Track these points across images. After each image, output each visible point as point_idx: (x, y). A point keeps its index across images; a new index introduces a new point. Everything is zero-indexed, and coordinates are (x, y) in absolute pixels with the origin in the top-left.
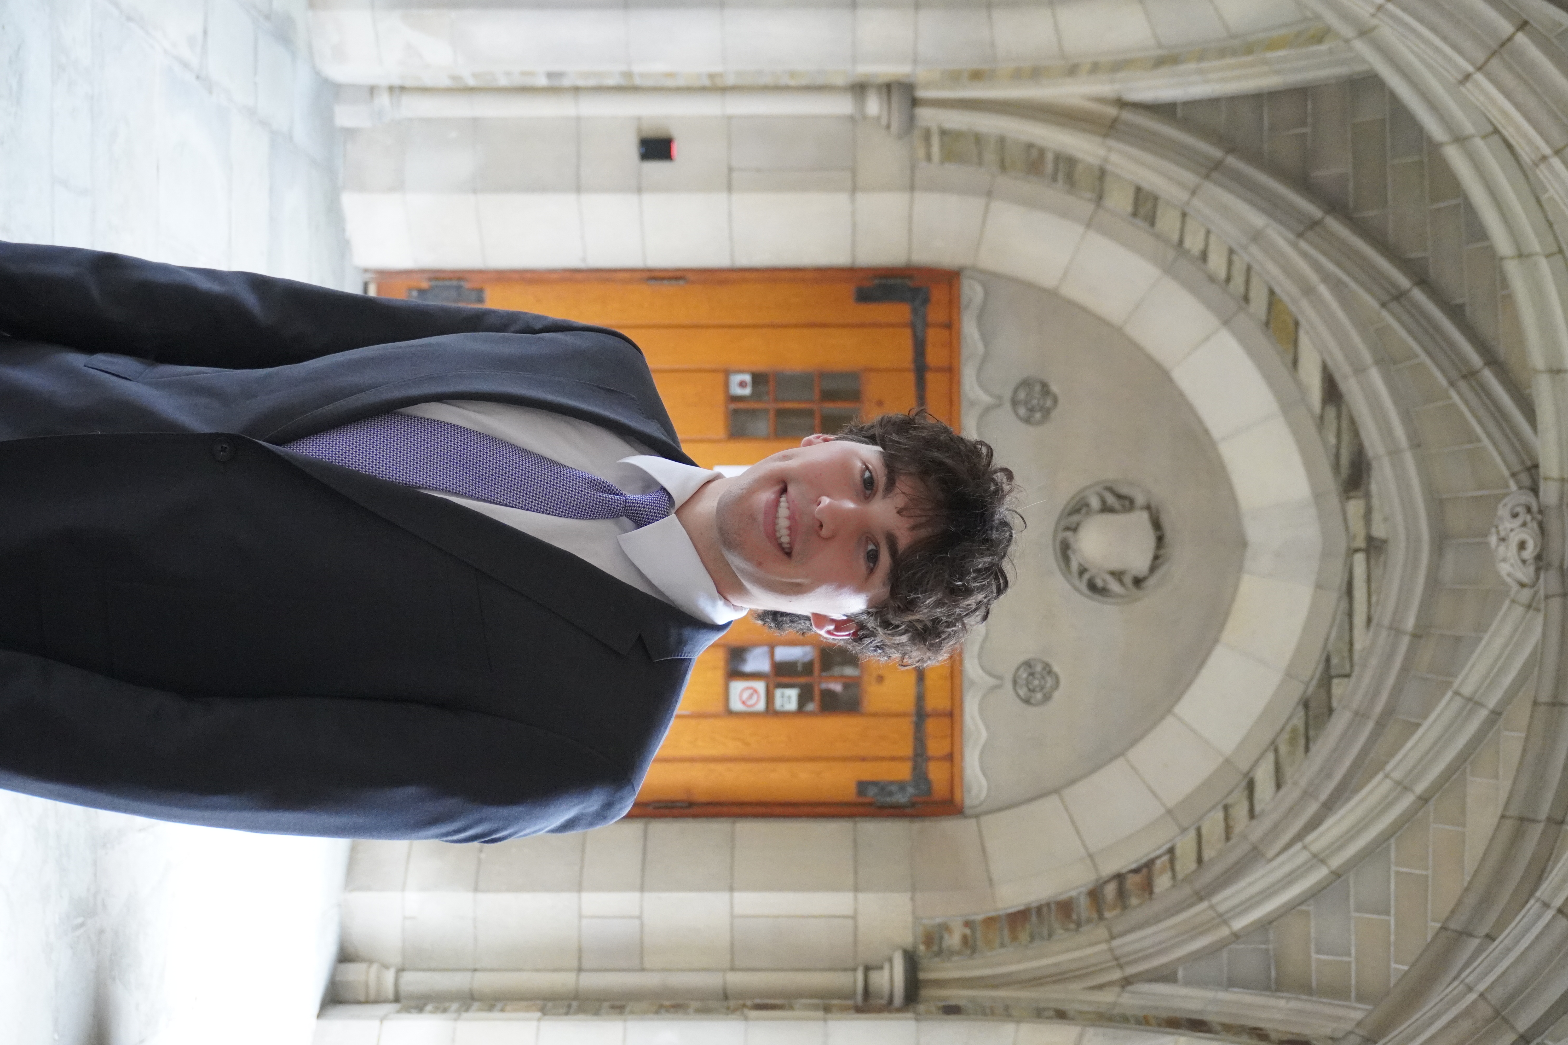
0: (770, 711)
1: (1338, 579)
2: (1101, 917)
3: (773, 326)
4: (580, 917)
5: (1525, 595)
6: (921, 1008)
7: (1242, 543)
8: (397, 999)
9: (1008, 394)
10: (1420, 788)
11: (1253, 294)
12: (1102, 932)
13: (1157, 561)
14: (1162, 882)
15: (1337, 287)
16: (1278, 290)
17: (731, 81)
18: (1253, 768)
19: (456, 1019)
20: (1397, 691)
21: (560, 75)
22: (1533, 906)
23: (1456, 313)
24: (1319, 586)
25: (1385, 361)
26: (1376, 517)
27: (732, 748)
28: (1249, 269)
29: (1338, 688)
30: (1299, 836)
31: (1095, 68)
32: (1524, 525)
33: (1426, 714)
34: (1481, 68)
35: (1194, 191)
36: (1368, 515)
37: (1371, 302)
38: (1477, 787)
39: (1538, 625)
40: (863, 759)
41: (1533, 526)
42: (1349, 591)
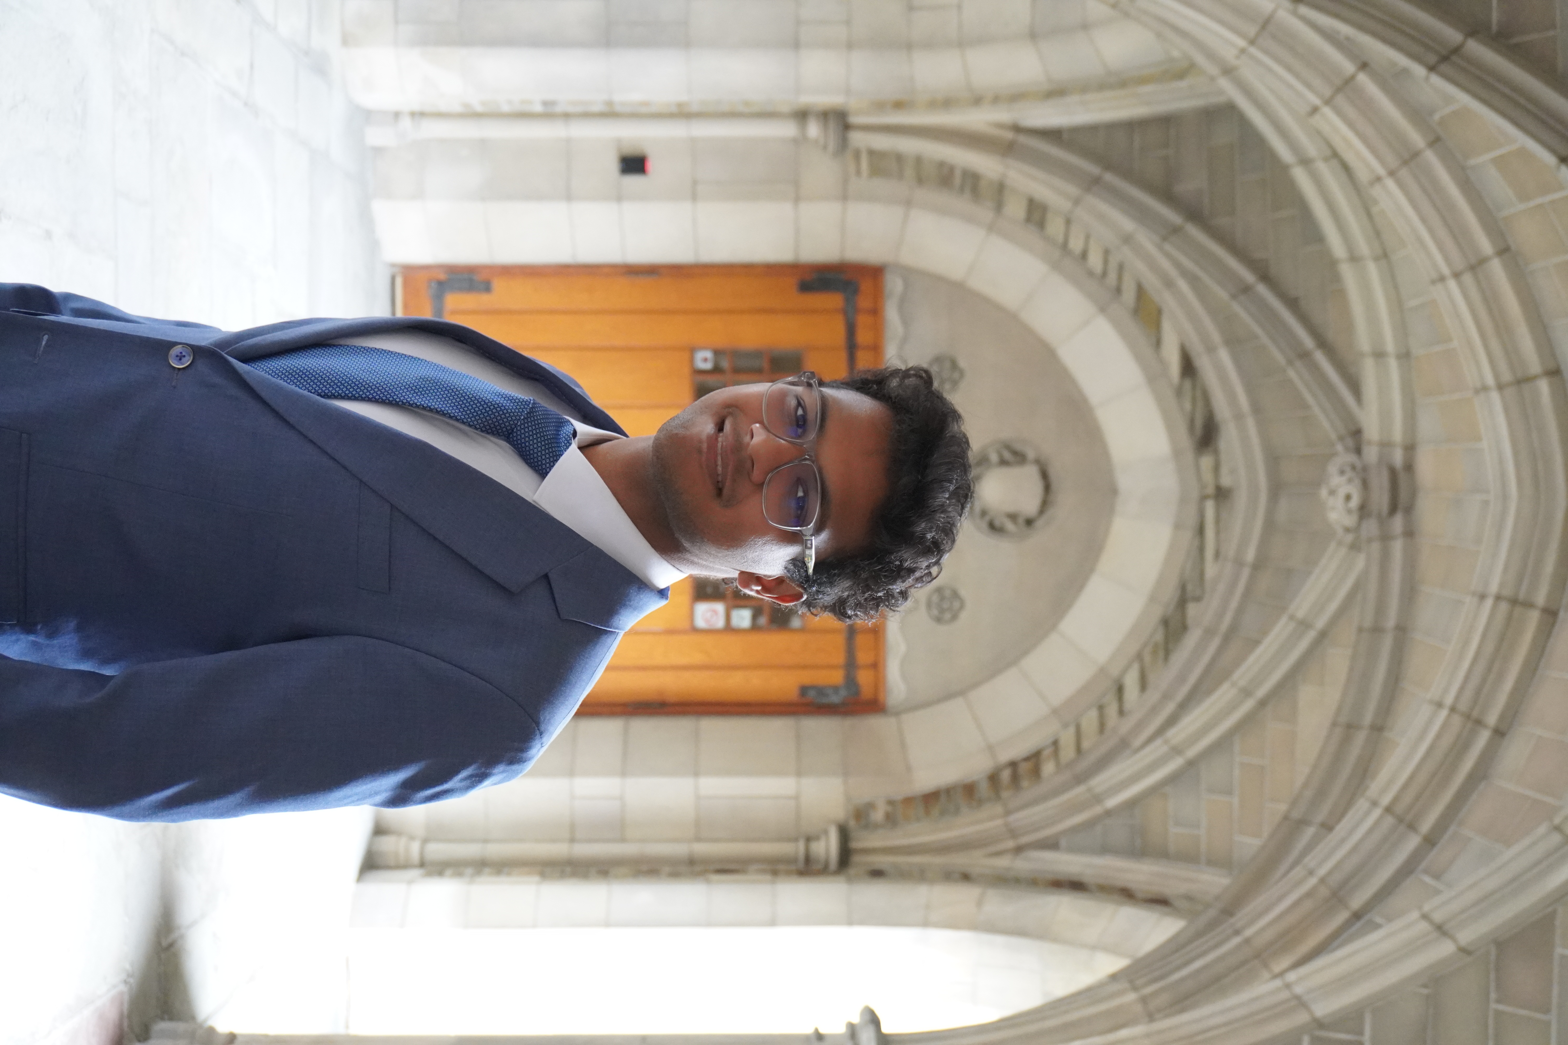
0: (729, 628)
1: (1191, 520)
2: (998, 797)
3: (730, 312)
4: (573, 797)
5: (1349, 538)
6: (852, 871)
7: (1113, 491)
8: (422, 864)
10: (1261, 692)
11: (1124, 287)
12: (998, 809)
13: (1045, 505)
14: (1048, 768)
15: (1193, 281)
16: (1145, 285)
17: (695, 108)
18: (1122, 675)
19: (471, 883)
20: (1240, 611)
21: (553, 103)
22: (1362, 804)
23: (1293, 304)
24: (1178, 526)
25: (1233, 342)
26: (1224, 470)
27: (697, 658)
28: (1121, 268)
29: (1192, 609)
30: (1161, 731)
31: (996, 100)
32: (1350, 481)
33: (1264, 633)
34: (1328, 102)
35: (1077, 202)
36: (1217, 468)
37: (1222, 294)
38: (1307, 693)
39: (1360, 562)
40: (805, 667)
41: (1357, 482)
42: (1201, 530)
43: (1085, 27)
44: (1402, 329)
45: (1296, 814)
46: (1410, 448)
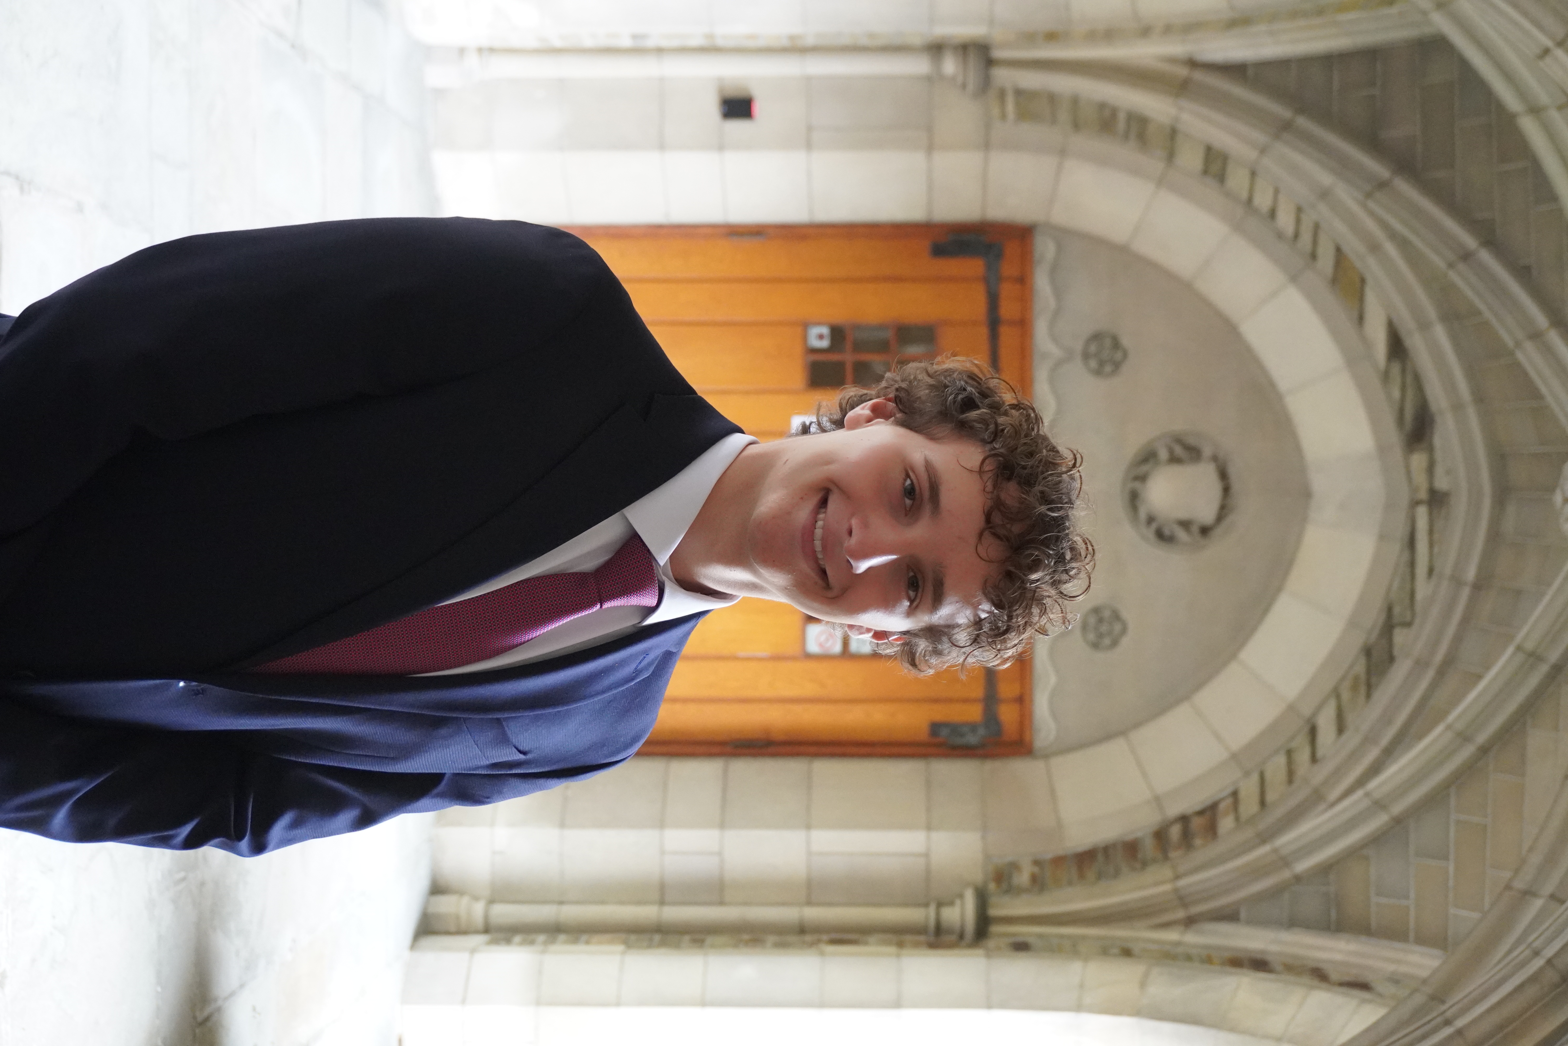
0: (846, 653)
1: (1400, 530)
2: (1166, 858)
3: (850, 282)
4: (663, 852)
6: (991, 943)
7: (1306, 494)
8: (487, 930)
9: (1079, 347)
10: (1482, 738)
11: (1320, 251)
12: (1166, 872)
13: (1223, 510)
14: (1226, 824)
15: (1403, 244)
16: (1346, 249)
17: (810, 41)
18: (1315, 714)
19: (543, 952)
20: (1458, 639)
21: (643, 37)
23: (1522, 273)
24: (1382, 537)
25: (1450, 317)
26: (1439, 470)
27: (809, 689)
28: (1317, 228)
29: (1400, 636)
30: (1361, 782)
31: (1168, 30)
33: (1487, 666)
35: (1263, 150)
36: (1431, 468)
37: (1438, 261)
38: (1536, 740)
40: (936, 701)
42: (1411, 542)
45: (1520, 883)
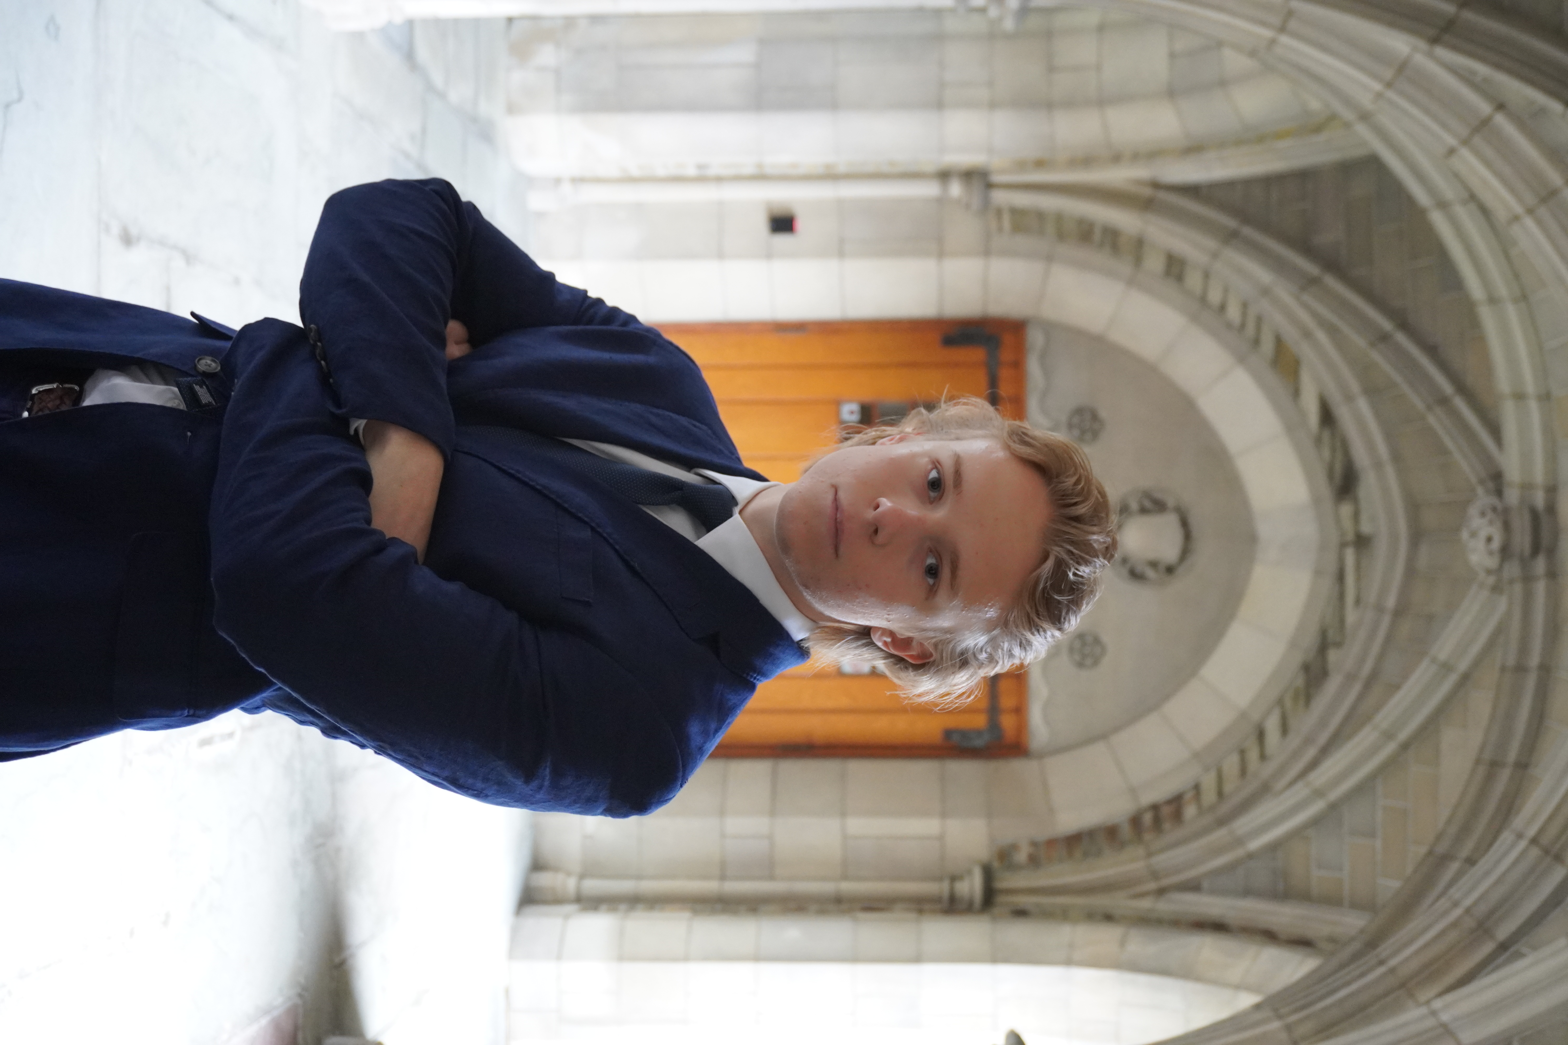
1: (1331, 567)
2: (1140, 840)
3: (876, 366)
4: (723, 837)
5: (1491, 580)
6: (996, 910)
7: (1252, 539)
8: (578, 900)
9: (1064, 419)
10: (1403, 735)
11: (1263, 338)
12: (1140, 851)
13: (1186, 552)
14: (1190, 811)
15: (1332, 331)
16: (1284, 336)
17: (842, 169)
18: (1263, 720)
19: (625, 918)
20: (1381, 656)
21: (706, 167)
22: (1506, 837)
23: (1432, 351)
24: (1318, 573)
26: (1364, 518)
27: (844, 702)
28: (1259, 320)
29: (1333, 655)
30: (1303, 775)
31: (1137, 157)
32: (1491, 523)
33: (1405, 677)
34: (1465, 142)
35: (1215, 256)
36: (1356, 516)
37: (1359, 341)
38: (1449, 736)
39: (1502, 603)
41: (1499, 524)
42: (1341, 577)
43: (1223, 83)
44: (1543, 371)
45: (1441, 849)
46: (1552, 490)
